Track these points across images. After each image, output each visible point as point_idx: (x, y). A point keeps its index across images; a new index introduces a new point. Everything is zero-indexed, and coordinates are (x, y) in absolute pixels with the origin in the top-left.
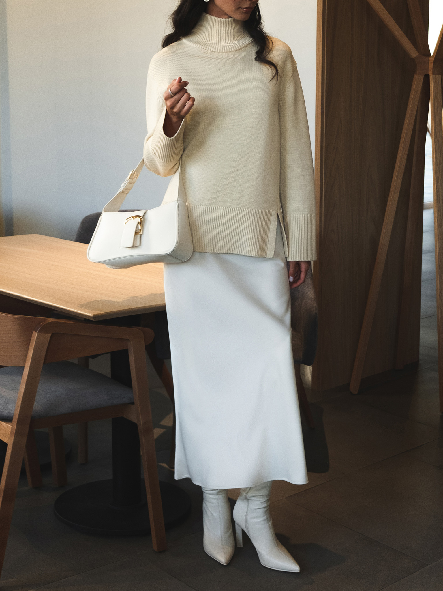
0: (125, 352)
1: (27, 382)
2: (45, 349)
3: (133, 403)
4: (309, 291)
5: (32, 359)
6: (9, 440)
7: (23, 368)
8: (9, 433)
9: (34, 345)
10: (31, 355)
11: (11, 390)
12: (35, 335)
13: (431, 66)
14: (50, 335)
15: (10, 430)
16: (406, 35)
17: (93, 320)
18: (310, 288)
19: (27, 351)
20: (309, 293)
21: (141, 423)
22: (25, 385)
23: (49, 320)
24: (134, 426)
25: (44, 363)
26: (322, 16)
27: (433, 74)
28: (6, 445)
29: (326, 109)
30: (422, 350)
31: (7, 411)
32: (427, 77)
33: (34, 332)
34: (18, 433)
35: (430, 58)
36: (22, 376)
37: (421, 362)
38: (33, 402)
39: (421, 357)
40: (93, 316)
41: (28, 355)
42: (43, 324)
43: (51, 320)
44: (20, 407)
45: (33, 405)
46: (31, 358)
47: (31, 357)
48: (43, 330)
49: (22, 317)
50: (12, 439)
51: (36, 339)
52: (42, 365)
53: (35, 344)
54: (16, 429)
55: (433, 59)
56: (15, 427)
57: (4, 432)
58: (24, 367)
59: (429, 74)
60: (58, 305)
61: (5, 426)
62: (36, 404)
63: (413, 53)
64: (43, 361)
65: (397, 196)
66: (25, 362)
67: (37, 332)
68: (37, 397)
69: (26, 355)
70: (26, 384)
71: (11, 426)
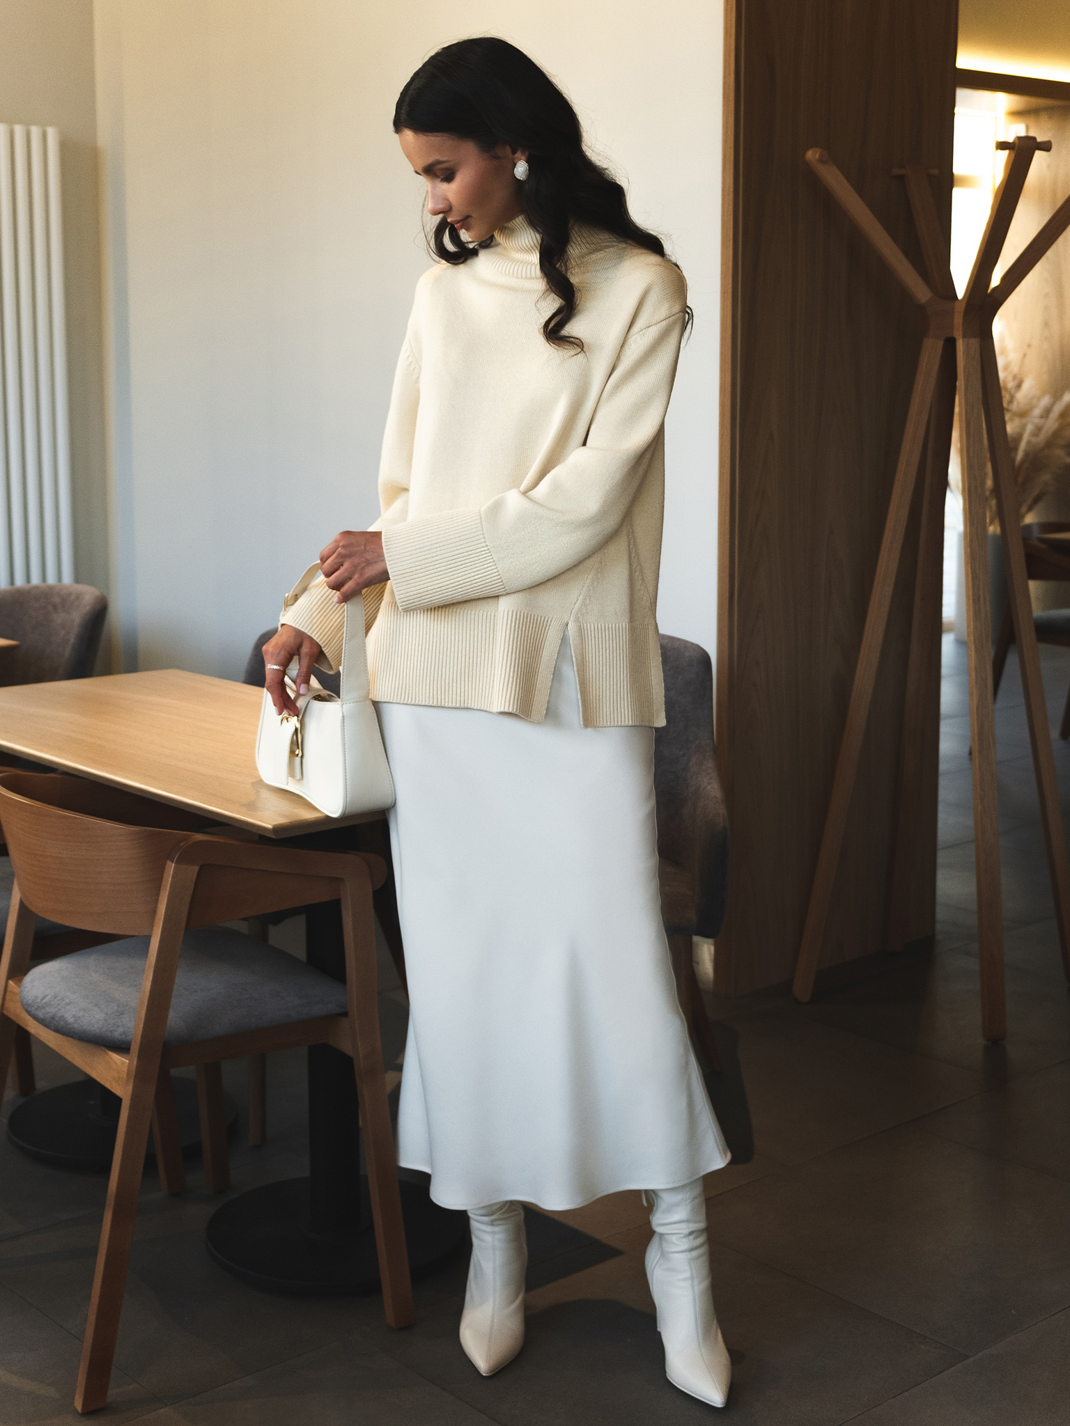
0: (334, 907)
1: (156, 967)
2: (188, 899)
3: (345, 1014)
4: (709, 784)
5: (164, 919)
6: (123, 1090)
7: (148, 938)
8: (125, 1076)
9: (168, 889)
10: (163, 911)
11: (129, 987)
12: (171, 867)
13: (958, 319)
14: (197, 868)
15: (126, 1070)
16: (907, 255)
17: (273, 836)
18: (711, 778)
19: (156, 901)
20: (709, 787)
21: (360, 1055)
22: (152, 974)
23: (196, 836)
24: (346, 1062)
25: (187, 928)
26: (731, 217)
27: (964, 337)
28: (118, 1101)
29: (741, 409)
30: (941, 914)
31: (121, 1030)
32: (950, 343)
33: (169, 863)
34: (140, 1076)
35: (957, 304)
36: (147, 957)
37: (939, 937)
38: (167, 1009)
39: (938, 927)
40: (273, 828)
41: (158, 912)
42: (184, 845)
43: (199, 837)
44: (143, 1020)
45: (167, 1016)
46: (163, 917)
47: (163, 914)
48: (184, 860)
49: (146, 831)
50: (130, 1088)
51: (172, 877)
52: (183, 932)
53: (170, 887)
54: (137, 1067)
55: (964, 305)
56: (135, 1063)
57: (116, 1075)
58: (150, 936)
59: (954, 336)
60: (210, 805)
61: (119, 1063)
62: (172, 1014)
63: (922, 293)
64: (184, 925)
65: (889, 590)
66: (152, 926)
67: (173, 862)
68: (173, 1001)
69: (154, 912)
70: (155, 972)
71: (127, 1061)
